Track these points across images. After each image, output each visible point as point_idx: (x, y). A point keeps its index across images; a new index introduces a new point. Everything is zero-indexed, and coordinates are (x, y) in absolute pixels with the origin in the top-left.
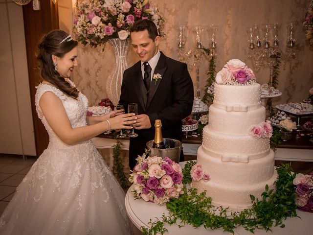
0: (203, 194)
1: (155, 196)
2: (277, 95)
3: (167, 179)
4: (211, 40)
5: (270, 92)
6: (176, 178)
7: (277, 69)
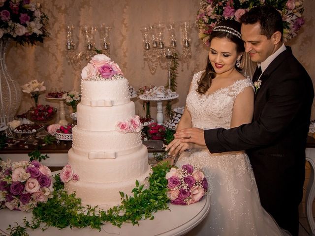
0: (73, 195)
1: (21, 203)
2: (173, 98)
3: (33, 183)
4: (103, 41)
5: (167, 94)
6: (43, 180)
7: (175, 71)
